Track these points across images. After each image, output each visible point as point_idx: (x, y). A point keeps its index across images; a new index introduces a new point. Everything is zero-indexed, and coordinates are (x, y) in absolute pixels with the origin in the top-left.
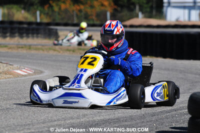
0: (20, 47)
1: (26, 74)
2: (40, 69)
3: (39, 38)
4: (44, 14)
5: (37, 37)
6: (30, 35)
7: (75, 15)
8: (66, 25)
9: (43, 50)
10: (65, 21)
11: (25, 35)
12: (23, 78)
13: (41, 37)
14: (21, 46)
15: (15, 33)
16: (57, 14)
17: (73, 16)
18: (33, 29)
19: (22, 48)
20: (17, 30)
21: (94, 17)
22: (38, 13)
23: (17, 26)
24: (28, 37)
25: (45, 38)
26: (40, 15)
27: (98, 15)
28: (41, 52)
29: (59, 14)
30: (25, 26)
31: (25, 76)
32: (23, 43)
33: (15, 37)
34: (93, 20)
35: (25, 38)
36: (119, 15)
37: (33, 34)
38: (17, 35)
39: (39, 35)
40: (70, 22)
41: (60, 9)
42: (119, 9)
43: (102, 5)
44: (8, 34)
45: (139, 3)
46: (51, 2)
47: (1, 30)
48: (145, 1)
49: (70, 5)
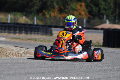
0: (28, 39)
3: (39, 35)
4: (39, 19)
5: (38, 34)
6: (33, 32)
8: (56, 27)
11: (29, 32)
13: (41, 33)
15: (22, 31)
17: (60, 21)
18: (35, 28)
19: (30, 40)
22: (35, 18)
24: (31, 33)
25: (43, 35)
29: (50, 20)
32: (29, 37)
35: (29, 34)
36: (92, 22)
37: (35, 31)
38: (23, 32)
39: (39, 33)
41: (50, 16)
42: (92, 17)
43: (80, 14)
44: (18, 31)
45: (106, 14)
46: (44, 11)
47: (13, 28)
48: (110, 13)
49: (58, 13)
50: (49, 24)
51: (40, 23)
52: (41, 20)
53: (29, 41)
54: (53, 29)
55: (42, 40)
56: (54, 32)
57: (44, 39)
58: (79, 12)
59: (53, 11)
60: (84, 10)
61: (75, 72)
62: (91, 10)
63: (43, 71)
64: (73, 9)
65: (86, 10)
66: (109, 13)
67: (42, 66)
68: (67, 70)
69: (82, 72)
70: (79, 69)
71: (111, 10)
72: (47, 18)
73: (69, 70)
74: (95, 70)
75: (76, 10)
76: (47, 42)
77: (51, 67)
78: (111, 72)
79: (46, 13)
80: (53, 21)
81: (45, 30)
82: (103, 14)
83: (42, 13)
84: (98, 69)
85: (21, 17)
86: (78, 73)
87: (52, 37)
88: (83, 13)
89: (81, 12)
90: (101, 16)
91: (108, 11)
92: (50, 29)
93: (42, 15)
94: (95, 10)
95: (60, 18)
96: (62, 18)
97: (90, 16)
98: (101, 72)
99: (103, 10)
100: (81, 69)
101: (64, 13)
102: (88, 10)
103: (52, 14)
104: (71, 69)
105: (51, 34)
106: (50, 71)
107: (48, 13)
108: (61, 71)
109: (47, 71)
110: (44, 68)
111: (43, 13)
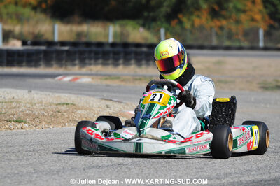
0: (136, 80)
6: (151, 62)
7: (214, 34)
10: (200, 42)
11: (144, 62)
14: (137, 78)
15: (130, 59)
16: (188, 33)
17: (211, 35)
19: (140, 79)
20: (133, 55)
21: (240, 37)
22: (162, 31)
23: (134, 49)
24: (148, 65)
26: (166, 34)
27: (246, 34)
29: (191, 32)
30: (144, 49)
33: (130, 64)
34: (239, 41)
35: (143, 67)
36: (277, 33)
38: (133, 61)
40: (206, 44)
41: (193, 25)
42: (276, 25)
43: (253, 20)
44: (121, 61)
46: (180, 16)
47: (111, 55)
49: (207, 19)
53: (137, 82)
59: (198, 16)
60: (260, 11)
65: (264, 11)
79: (184, 19)
83: (176, 21)
85: (134, 28)
88: (258, 17)
95: (211, 28)
97: (272, 22)
102: (268, 11)
103: (197, 22)
107: (189, 19)
111: (179, 19)
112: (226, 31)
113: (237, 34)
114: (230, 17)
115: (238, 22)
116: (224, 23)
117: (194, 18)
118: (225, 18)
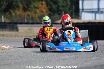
1: (9, 48)
2: (16, 46)
3: (6, 31)
6: (1, 29)
8: (21, 23)
9: (12, 37)
12: (8, 50)
13: (8, 30)
22: (3, 17)
25: (10, 31)
27: (39, 18)
28: (11, 38)
31: (9, 49)
36: (53, 17)
39: (6, 29)
41: (16, 14)
42: (52, 14)
43: (42, 12)
45: (64, 10)
46: (10, 10)
48: (68, 9)
49: (22, 12)
50: (15, 21)
51: (7, 21)
52: (8, 18)
54: (18, 25)
55: (9, 35)
56: (19, 28)
57: (11, 35)
58: (41, 10)
59: (18, 10)
60: (45, 8)
61: (38, 62)
62: (51, 7)
63: (10, 62)
64: (36, 8)
65: (47, 8)
66: (66, 9)
67: (9, 58)
68: (31, 60)
69: (44, 61)
70: (42, 59)
71: (68, 7)
72: (13, 16)
73: (32, 61)
74: (55, 60)
75: (38, 8)
76: (13, 37)
77: (17, 59)
78: (69, 61)
79: (12, 12)
80: (18, 19)
81: (11, 26)
82: (61, 11)
83: (8, 12)
84: (58, 58)
86: (41, 62)
87: (19, 33)
88: (44, 10)
89: (42, 10)
90: (60, 12)
91: (65, 8)
92: (16, 25)
93: (9, 14)
94: (54, 8)
95: (24, 16)
96: (26, 16)
97: (50, 12)
98: (60, 61)
99: (61, 7)
100: (43, 59)
101: (28, 12)
102: (48, 8)
103: (18, 13)
104: (34, 59)
105: (17, 30)
106: (16, 62)
107: (14, 12)
108: (26, 61)
109: (13, 63)
110: (11, 59)
111: (10, 12)
112: (30, 16)
113: (36, 18)
114: (32, 11)
115: (35, 13)
116: (30, 13)
117: (16, 11)
118: (29, 11)
